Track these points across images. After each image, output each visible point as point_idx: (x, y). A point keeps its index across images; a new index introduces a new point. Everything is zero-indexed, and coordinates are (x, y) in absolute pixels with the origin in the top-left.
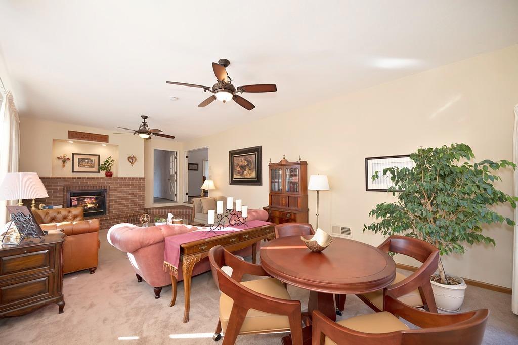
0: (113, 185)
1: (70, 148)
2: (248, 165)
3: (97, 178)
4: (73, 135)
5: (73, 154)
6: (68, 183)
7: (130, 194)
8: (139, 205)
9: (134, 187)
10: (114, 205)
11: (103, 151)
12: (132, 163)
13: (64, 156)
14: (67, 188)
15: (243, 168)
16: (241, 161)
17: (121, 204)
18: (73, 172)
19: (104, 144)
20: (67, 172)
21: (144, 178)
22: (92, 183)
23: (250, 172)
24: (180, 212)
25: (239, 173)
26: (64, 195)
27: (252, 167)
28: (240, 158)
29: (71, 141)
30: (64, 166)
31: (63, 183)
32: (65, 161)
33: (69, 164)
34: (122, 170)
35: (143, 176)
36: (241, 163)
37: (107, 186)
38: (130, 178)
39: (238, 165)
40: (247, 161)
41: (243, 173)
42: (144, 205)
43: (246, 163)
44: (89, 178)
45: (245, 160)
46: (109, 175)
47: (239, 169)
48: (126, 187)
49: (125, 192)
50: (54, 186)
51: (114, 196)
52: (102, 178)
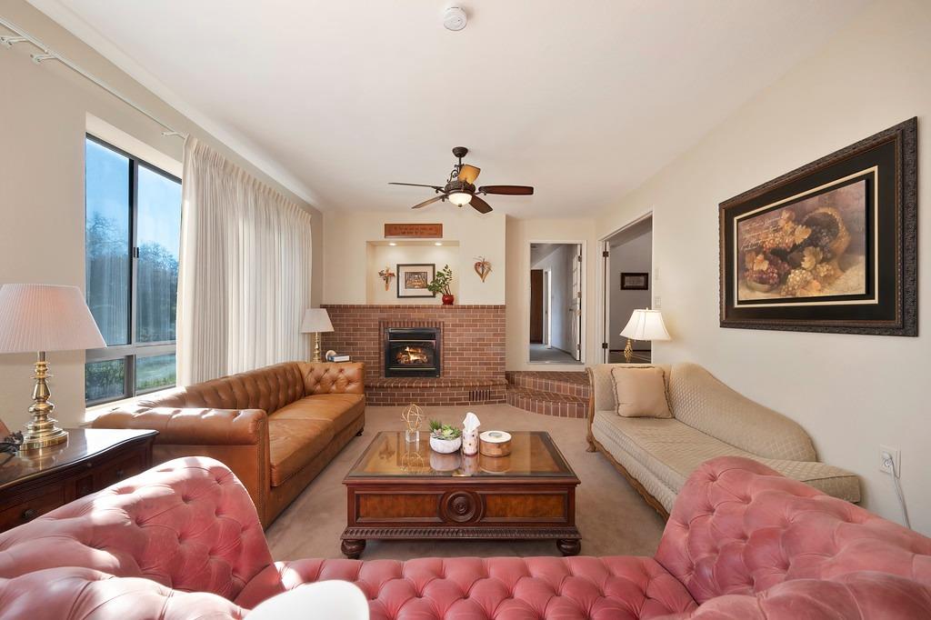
0: (448, 318)
1: (396, 254)
2: (812, 241)
3: (430, 307)
4: (392, 230)
5: (398, 266)
6: (385, 315)
7: (479, 340)
8: (494, 364)
9: (486, 325)
10: (450, 359)
11: (437, 255)
12: (481, 276)
13: (387, 271)
14: (384, 324)
15: (784, 258)
16: (780, 227)
17: (464, 359)
18: (398, 297)
19: (438, 243)
20: (387, 298)
21: (503, 308)
22: (416, 315)
23: (823, 270)
25: (762, 281)
26: (380, 335)
27: (843, 241)
28: (768, 221)
29: (393, 242)
30: (387, 287)
31: (377, 316)
32: (387, 277)
33: (394, 280)
34: (469, 292)
35: (501, 302)
36: (771, 240)
37: (440, 323)
38: (476, 307)
39: (759, 249)
40: (808, 224)
41: (783, 279)
42: (504, 364)
43: (802, 234)
44: (411, 307)
45: (797, 221)
46: (449, 300)
47: (765, 266)
48: (471, 326)
50: (367, 320)
51: (452, 340)
52: (436, 308)
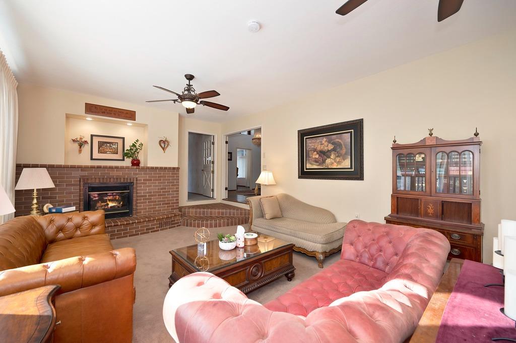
0: (141, 177)
1: (89, 127)
2: (334, 150)
3: (122, 168)
4: (91, 109)
5: (92, 136)
6: (86, 173)
7: (162, 189)
8: (172, 203)
9: (166, 180)
10: (142, 203)
11: (127, 132)
12: (163, 149)
13: (81, 139)
14: (83, 180)
15: (324, 154)
16: (322, 143)
17: (152, 202)
18: (92, 159)
19: (130, 123)
20: (83, 159)
21: (178, 168)
22: (115, 173)
23: (338, 159)
24: (223, 213)
25: (316, 162)
26: (80, 189)
27: (344, 151)
28: (318, 140)
29: (89, 118)
30: (80, 151)
31: (80, 173)
32: (81, 144)
33: (87, 148)
34: (152, 158)
35: (176, 166)
36: (319, 148)
37: (134, 178)
38: (161, 168)
39: (315, 150)
40: (333, 144)
41: (324, 161)
42: (178, 203)
43: (331, 147)
44: (111, 168)
45: (329, 142)
46: (136, 163)
47: (317, 156)
48: (156, 180)
49: (156, 186)
50: (67, 178)
51: (142, 191)
52: (127, 168)
